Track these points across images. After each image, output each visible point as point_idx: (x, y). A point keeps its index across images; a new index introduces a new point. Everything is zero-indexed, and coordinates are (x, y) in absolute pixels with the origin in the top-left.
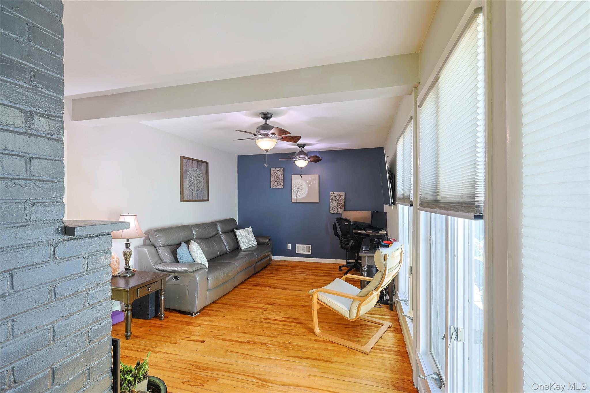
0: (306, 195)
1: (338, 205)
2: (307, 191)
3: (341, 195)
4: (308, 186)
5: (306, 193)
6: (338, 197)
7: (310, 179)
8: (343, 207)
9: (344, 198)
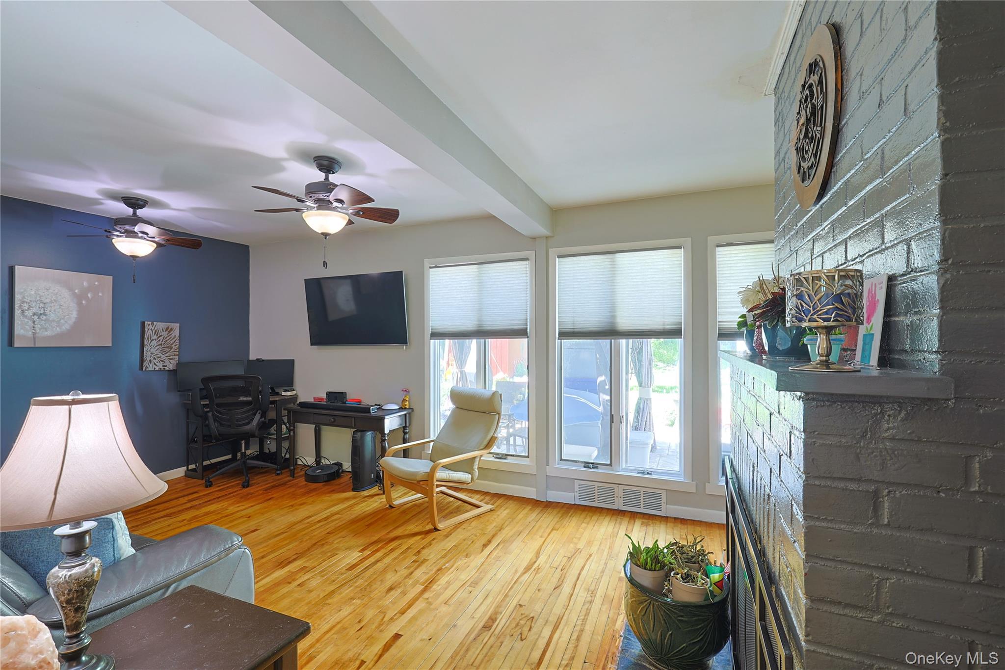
0: (72, 326)
1: (162, 352)
2: (75, 316)
3: (171, 329)
4: (79, 304)
5: (70, 323)
6: (165, 334)
7: (85, 284)
8: (175, 355)
9: (179, 336)
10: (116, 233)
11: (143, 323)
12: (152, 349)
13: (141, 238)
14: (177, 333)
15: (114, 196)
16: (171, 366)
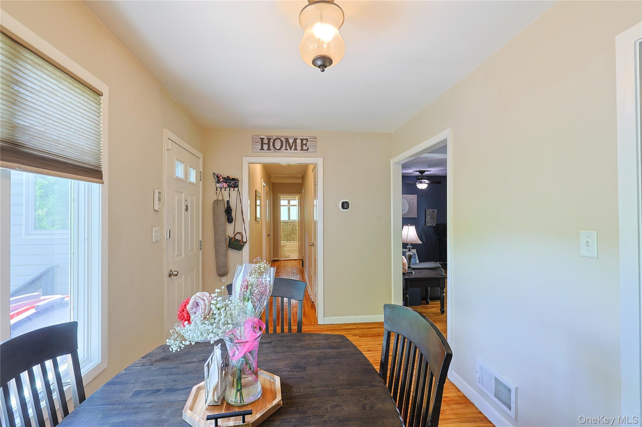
0: (407, 212)
1: (431, 219)
2: (408, 208)
3: (434, 212)
4: (409, 204)
5: (407, 210)
6: (432, 213)
7: (410, 198)
8: (435, 221)
9: (437, 214)
10: (417, 183)
11: (426, 210)
12: (428, 218)
13: (424, 183)
14: (436, 213)
15: (417, 171)
16: (434, 225)
